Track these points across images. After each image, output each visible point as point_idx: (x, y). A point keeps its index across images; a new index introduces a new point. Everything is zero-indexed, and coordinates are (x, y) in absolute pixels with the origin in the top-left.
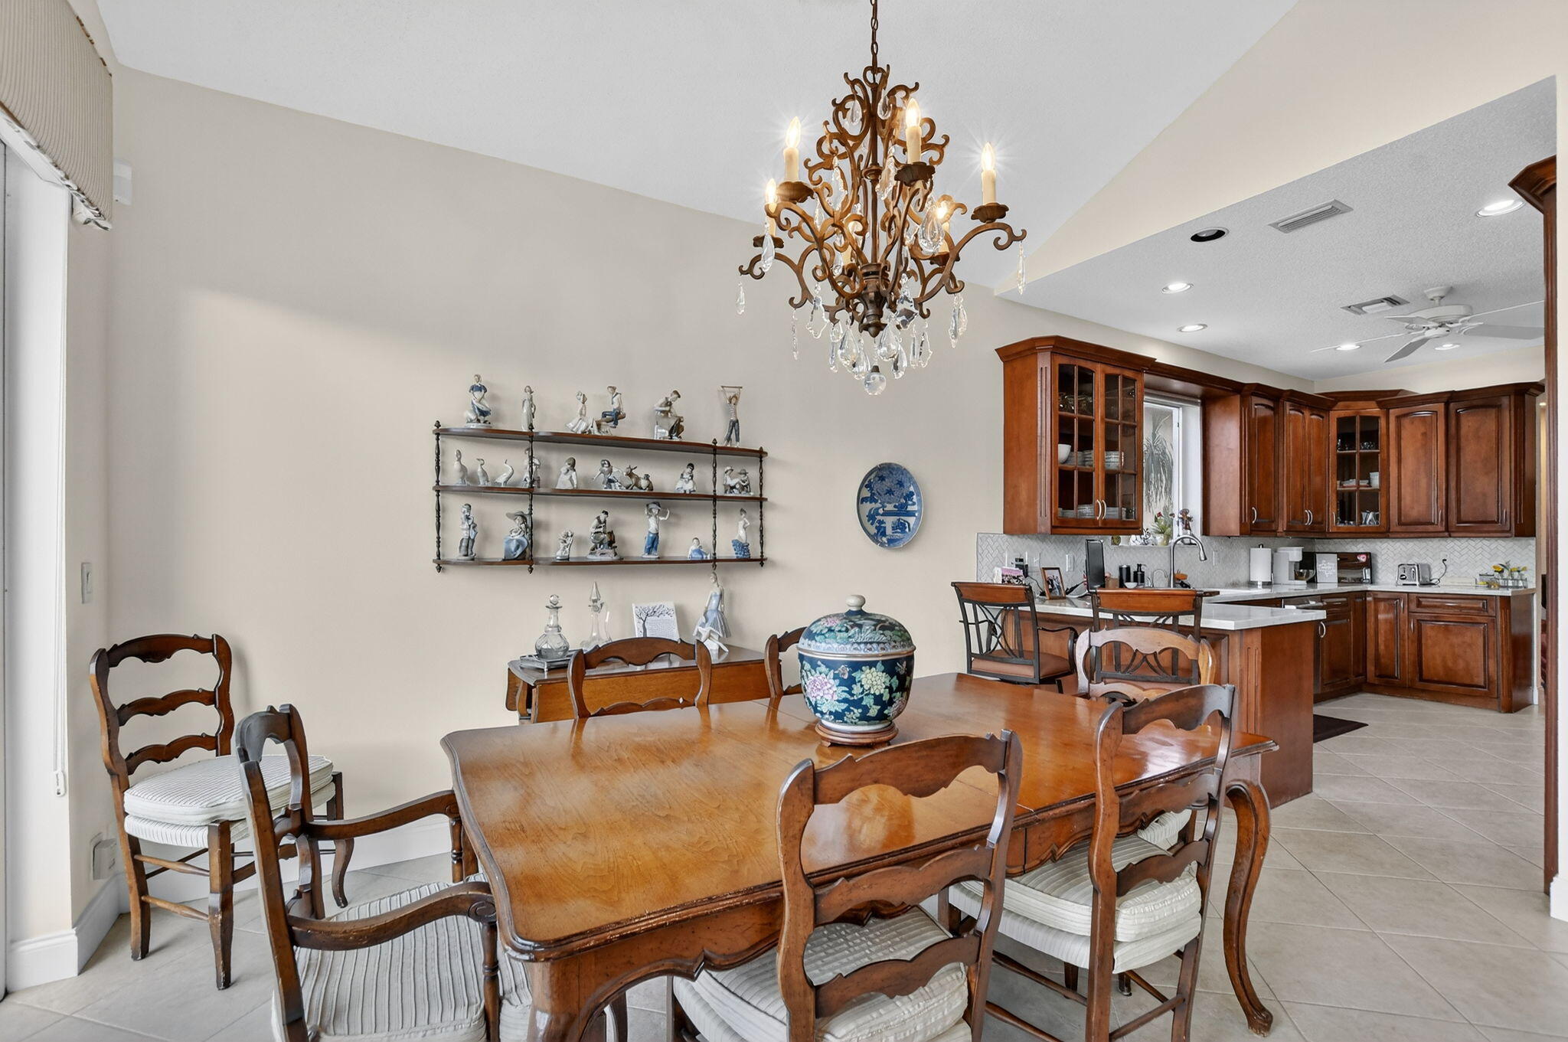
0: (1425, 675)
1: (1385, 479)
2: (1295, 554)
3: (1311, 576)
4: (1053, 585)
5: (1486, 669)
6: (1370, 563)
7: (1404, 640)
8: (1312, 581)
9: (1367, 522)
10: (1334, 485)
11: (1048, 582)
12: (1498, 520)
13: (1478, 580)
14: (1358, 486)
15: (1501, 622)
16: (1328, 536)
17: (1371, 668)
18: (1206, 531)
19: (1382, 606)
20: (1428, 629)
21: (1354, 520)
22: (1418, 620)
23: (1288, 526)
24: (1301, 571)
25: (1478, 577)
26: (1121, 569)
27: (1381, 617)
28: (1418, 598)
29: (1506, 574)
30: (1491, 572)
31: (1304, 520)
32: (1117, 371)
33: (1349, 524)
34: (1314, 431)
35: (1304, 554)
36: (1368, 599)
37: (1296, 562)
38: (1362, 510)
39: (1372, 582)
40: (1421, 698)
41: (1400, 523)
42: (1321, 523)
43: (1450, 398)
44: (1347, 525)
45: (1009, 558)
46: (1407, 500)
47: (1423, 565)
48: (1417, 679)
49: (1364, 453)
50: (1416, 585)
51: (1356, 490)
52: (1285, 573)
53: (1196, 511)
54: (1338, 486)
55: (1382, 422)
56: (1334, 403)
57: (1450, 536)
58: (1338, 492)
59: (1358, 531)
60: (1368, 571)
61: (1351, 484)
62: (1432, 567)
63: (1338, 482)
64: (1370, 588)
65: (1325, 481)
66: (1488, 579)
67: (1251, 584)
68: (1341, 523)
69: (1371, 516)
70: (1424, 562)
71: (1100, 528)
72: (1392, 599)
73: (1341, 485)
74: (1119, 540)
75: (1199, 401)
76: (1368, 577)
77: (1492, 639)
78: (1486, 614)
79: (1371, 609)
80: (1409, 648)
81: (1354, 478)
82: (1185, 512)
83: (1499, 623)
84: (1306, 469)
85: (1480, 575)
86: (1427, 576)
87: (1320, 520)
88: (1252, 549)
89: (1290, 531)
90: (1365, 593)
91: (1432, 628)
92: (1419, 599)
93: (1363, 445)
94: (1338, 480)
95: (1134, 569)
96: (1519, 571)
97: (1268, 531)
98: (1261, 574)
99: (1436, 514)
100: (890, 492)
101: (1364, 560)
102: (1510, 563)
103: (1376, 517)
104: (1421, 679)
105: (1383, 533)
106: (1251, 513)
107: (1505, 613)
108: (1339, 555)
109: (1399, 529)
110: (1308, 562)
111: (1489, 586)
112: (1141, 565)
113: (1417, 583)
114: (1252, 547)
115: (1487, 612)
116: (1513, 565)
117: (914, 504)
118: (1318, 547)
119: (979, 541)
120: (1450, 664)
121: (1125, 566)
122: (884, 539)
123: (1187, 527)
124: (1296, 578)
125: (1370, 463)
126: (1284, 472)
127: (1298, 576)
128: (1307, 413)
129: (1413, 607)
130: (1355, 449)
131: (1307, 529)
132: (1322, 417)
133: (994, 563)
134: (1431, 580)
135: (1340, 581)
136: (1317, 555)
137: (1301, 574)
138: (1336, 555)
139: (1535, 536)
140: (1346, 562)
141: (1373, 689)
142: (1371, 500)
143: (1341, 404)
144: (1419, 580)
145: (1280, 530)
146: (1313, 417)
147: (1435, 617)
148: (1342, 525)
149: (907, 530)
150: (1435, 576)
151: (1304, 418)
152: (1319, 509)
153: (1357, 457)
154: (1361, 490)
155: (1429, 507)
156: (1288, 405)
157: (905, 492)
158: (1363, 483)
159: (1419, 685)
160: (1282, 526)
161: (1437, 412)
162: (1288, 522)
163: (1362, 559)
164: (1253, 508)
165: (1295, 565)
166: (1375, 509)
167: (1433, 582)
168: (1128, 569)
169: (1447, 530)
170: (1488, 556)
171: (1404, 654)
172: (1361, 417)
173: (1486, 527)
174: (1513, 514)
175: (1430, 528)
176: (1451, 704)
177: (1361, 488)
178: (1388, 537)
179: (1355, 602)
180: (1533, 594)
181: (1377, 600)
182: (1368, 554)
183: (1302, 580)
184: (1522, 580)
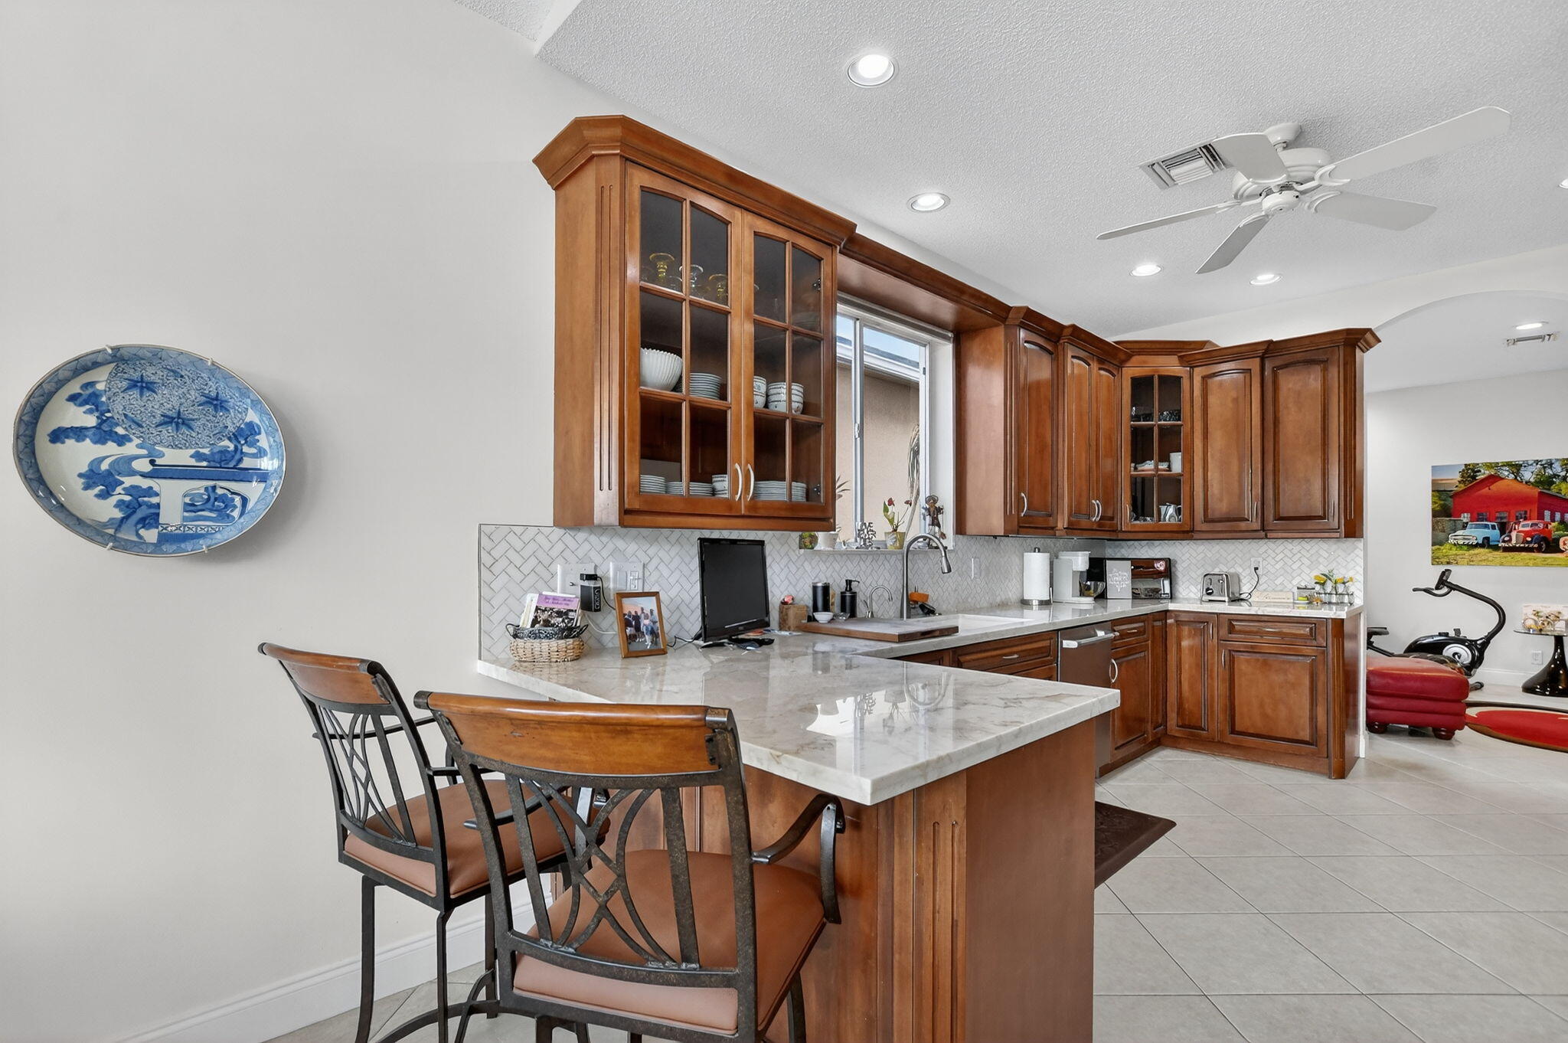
0: (1238, 728)
1: (1188, 462)
2: (1080, 561)
3: (1099, 590)
4: (638, 628)
5: (1313, 719)
6: (1169, 573)
7: (1212, 679)
8: (1102, 596)
9: (1167, 517)
10: (1127, 469)
11: (628, 624)
12: (1324, 513)
13: (1296, 594)
14: (1157, 469)
15: (1333, 652)
16: (1121, 536)
17: (1173, 719)
18: (960, 528)
19: (1186, 630)
20: (1243, 663)
21: (1152, 516)
22: (1230, 651)
23: (1069, 522)
24: (1089, 583)
25: (1295, 590)
26: (815, 588)
27: (1185, 643)
28: (1230, 621)
29: (1329, 587)
30: (1312, 585)
31: (1089, 516)
32: (780, 233)
33: (1145, 520)
34: (1103, 394)
35: (1092, 561)
36: (1169, 621)
37: (1081, 572)
38: (1162, 502)
39: (1172, 597)
40: (1232, 756)
41: (1207, 520)
42: (1112, 519)
43: (1268, 350)
44: (1142, 522)
45: (565, 574)
46: (1215, 489)
47: (1233, 575)
48: (1228, 729)
49: (1164, 425)
50: (1224, 601)
51: (1154, 475)
52: (1067, 588)
53: (947, 499)
54: (1132, 469)
55: (1185, 383)
56: (1129, 357)
57: (1266, 537)
58: (1131, 476)
59: (1156, 529)
60: (1167, 583)
61: (1148, 466)
62: (1242, 578)
63: (1133, 465)
64: (1172, 606)
65: (1117, 461)
66: (1307, 593)
67: (1025, 603)
68: (1135, 520)
69: (1171, 510)
70: (1232, 571)
71: (743, 517)
72: (1200, 622)
73: (1136, 469)
74: (814, 540)
75: (950, 335)
76: (1168, 590)
77: (1322, 678)
78: (1314, 643)
79: (1173, 633)
80: (1219, 688)
81: (1151, 459)
82: (932, 500)
83: (1330, 657)
84: (1093, 443)
85: (1298, 588)
86: (1236, 590)
87: (1110, 514)
88: (1026, 554)
89: (1072, 528)
90: (1166, 613)
91: (1247, 661)
92: (1230, 623)
93: (1162, 414)
94: (1132, 462)
95: (836, 590)
96: (1344, 583)
97: (1045, 528)
98: (1036, 588)
99: (1250, 507)
100: (176, 421)
101: (1162, 568)
102: (1335, 572)
103: (1178, 511)
104: (1233, 731)
105: (1185, 533)
106: (1020, 500)
107: (1338, 642)
108: (1134, 561)
109: (1205, 527)
110: (1096, 571)
111: (1310, 601)
112: (851, 581)
113: (1226, 599)
114: (1026, 552)
115: (1315, 639)
116: (1337, 576)
117: (261, 453)
118: (1109, 552)
119: (485, 541)
120: (1269, 711)
121: (820, 585)
122: (151, 535)
123: (935, 522)
124: (1082, 594)
125: (1171, 439)
126: (1064, 447)
127: (1083, 591)
128: (1095, 366)
129: (1224, 631)
130: (1152, 421)
131: (1095, 527)
132: (1113, 375)
133: (525, 585)
134: (1241, 594)
135: (1135, 596)
136: (1107, 561)
137: (1089, 588)
138: (1130, 562)
139: (1362, 537)
140: (1142, 569)
141: (1175, 743)
142: (1172, 488)
143: (1136, 359)
144: (1228, 596)
145: (1060, 525)
146: (1102, 372)
147: (1252, 647)
148: (1138, 522)
149: (236, 514)
150: (1246, 589)
151: (1090, 371)
152: (1109, 500)
153: (1156, 430)
154: (1159, 475)
155: (1241, 495)
156: (1070, 351)
157: (231, 423)
158: (1163, 466)
159: (1230, 738)
160: (1062, 522)
161: (1250, 370)
162: (1070, 515)
163: (1161, 566)
164: (1023, 495)
165: (1081, 577)
166: (1176, 501)
167: (1243, 597)
168: (826, 589)
169: (1263, 529)
170: (1307, 562)
171: (1212, 697)
172: (1161, 377)
173: (1311, 525)
174: (1342, 506)
175: (1243, 525)
176: (1270, 764)
177: (1159, 473)
178: (1191, 538)
179: (1153, 627)
180: (1360, 614)
181: (1178, 623)
182: (1169, 562)
183: (1089, 596)
184: (1348, 594)
